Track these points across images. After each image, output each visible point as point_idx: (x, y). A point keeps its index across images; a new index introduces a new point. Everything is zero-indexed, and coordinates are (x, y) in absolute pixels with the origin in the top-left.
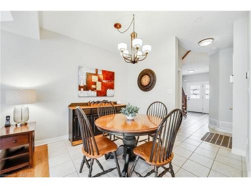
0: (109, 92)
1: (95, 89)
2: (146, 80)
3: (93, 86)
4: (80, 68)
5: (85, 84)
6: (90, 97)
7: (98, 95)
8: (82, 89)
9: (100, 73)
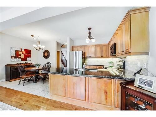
0: (28, 59)
1: (21, 57)
2: (46, 54)
3: (19, 56)
4: (11, 48)
5: (15, 55)
6: (18, 61)
7: (22, 60)
8: (13, 58)
9: (23, 50)
